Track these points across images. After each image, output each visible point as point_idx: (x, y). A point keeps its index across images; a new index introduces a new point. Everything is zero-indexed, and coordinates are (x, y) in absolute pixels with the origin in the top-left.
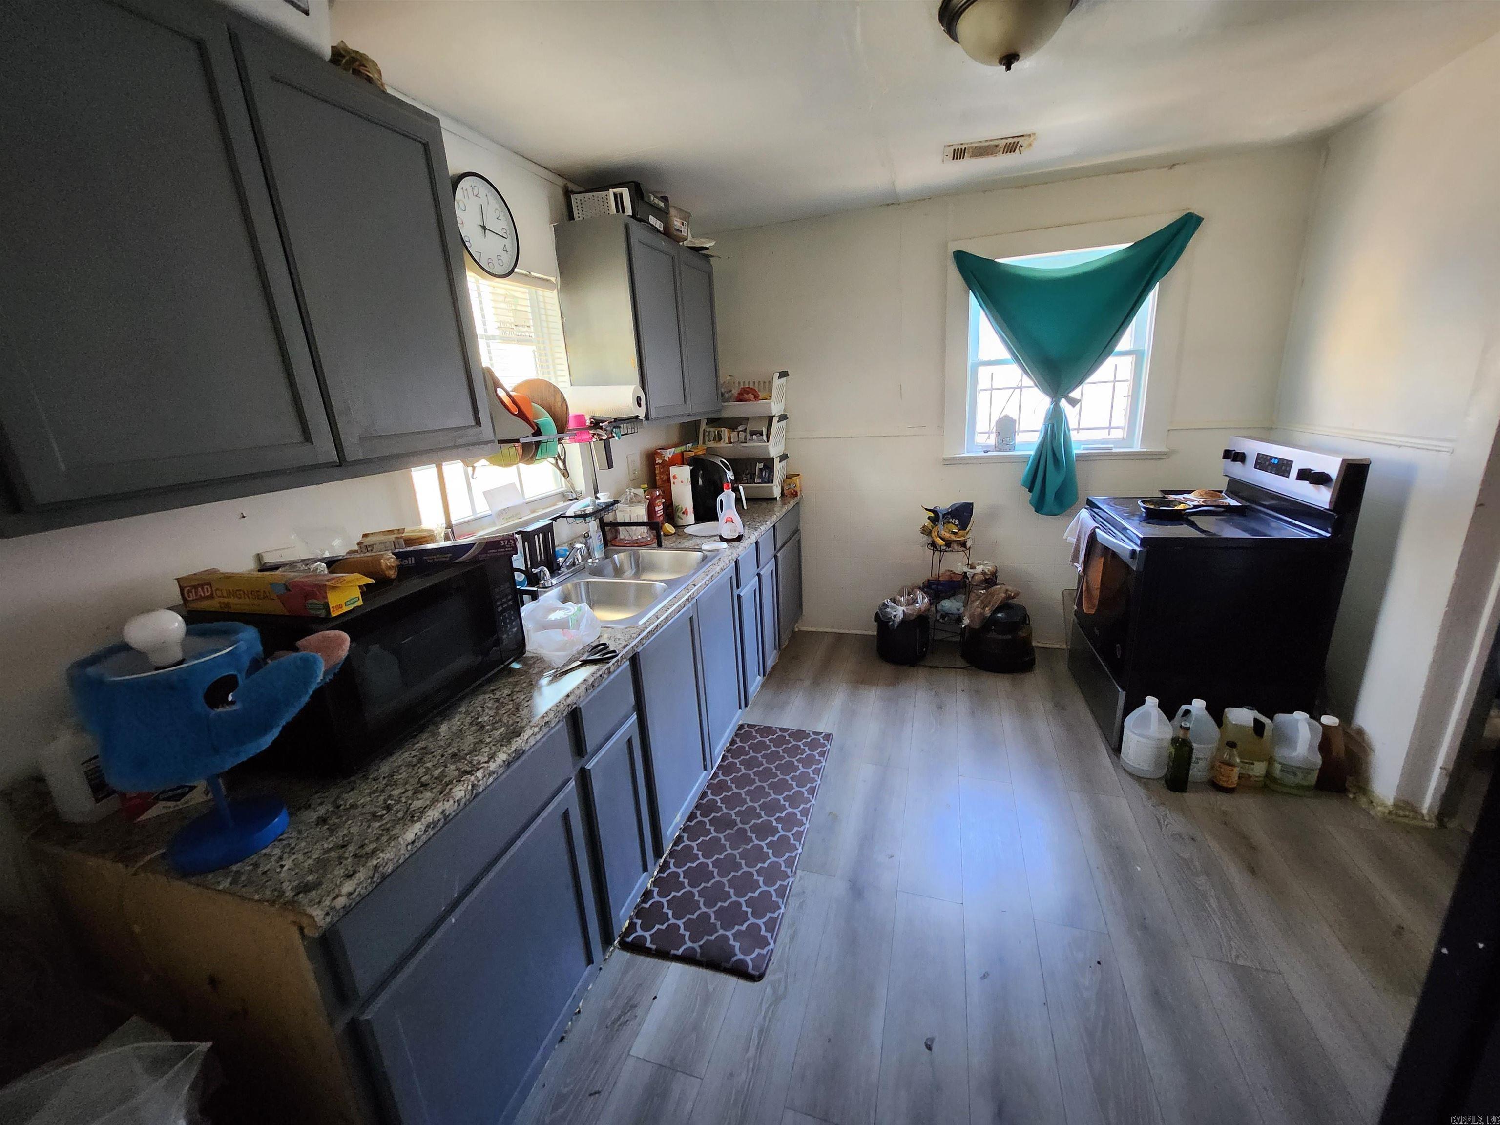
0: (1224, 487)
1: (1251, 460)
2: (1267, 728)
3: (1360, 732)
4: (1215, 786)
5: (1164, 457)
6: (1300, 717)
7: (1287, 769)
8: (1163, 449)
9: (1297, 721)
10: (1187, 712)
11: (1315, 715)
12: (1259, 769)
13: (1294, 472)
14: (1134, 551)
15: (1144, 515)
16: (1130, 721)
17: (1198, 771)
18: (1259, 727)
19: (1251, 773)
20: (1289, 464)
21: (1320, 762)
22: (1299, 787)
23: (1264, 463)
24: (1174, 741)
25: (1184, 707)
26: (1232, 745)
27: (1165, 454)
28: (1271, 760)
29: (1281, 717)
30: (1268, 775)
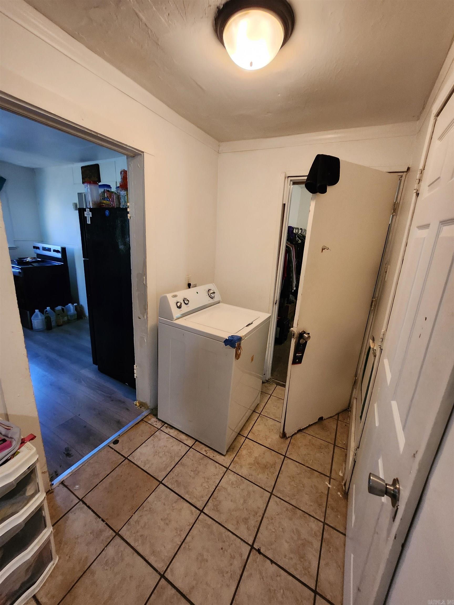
0: (36, 256)
1: (41, 249)
2: (64, 309)
3: (81, 305)
4: (58, 326)
5: (15, 249)
6: (70, 304)
7: (71, 316)
8: (14, 246)
9: (70, 305)
10: (46, 311)
11: (73, 304)
12: (66, 318)
13: (52, 250)
14: (19, 272)
15: (17, 264)
16: (32, 318)
17: (53, 324)
18: (63, 309)
19: (64, 320)
20: (50, 249)
21: (76, 312)
22: (74, 319)
23: (44, 249)
24: (45, 318)
25: (45, 310)
26: (59, 314)
27: (15, 248)
28: (67, 316)
29: (66, 306)
30: (68, 320)
